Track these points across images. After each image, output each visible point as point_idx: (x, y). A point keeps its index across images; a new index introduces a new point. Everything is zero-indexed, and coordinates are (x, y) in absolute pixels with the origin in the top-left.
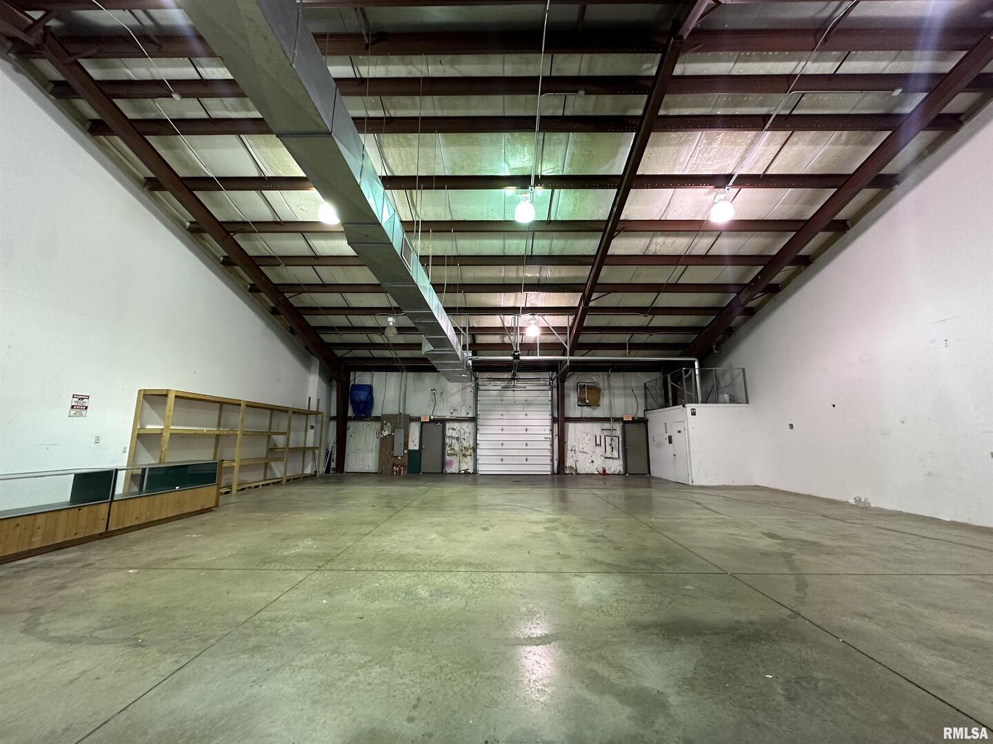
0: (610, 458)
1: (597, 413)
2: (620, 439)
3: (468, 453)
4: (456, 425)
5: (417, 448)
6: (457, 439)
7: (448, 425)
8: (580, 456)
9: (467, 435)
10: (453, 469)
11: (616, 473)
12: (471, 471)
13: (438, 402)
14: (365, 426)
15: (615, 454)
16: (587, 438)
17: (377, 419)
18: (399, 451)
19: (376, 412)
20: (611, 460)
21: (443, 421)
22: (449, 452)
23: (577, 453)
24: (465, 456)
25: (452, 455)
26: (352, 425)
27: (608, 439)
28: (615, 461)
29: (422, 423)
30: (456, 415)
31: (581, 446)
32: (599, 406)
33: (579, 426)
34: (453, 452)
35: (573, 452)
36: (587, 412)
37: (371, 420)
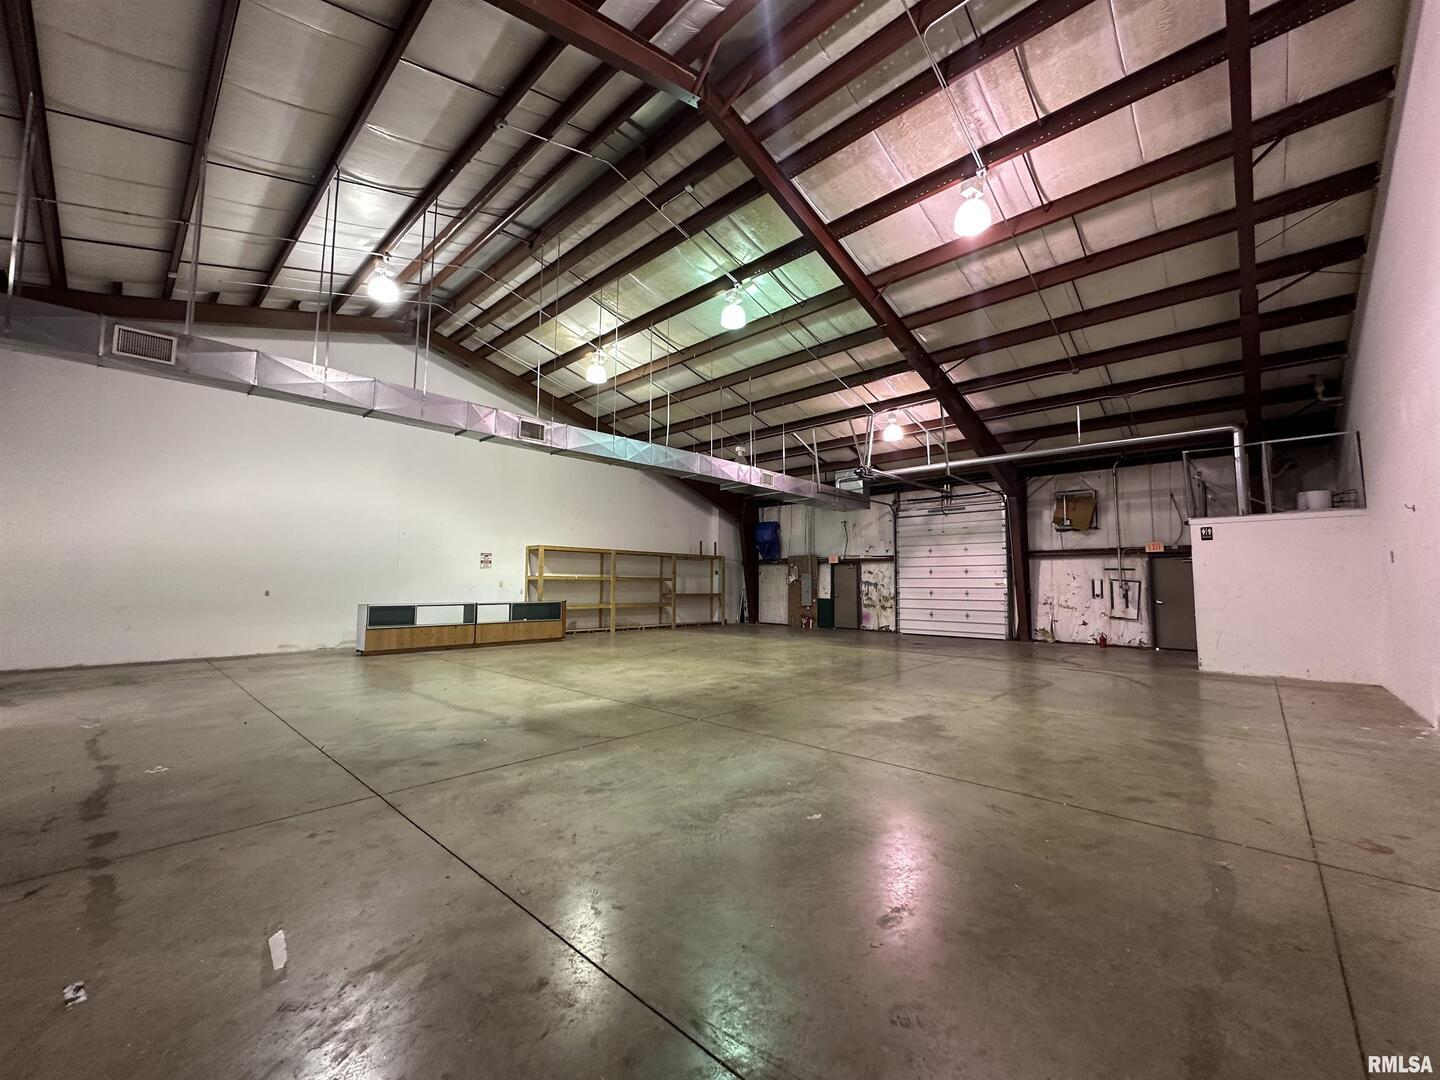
0: (1120, 618)
1: (1094, 541)
2: (1143, 586)
3: (888, 604)
4: (872, 567)
5: (828, 597)
6: (876, 585)
7: (864, 568)
8: (1061, 614)
9: (886, 580)
10: (872, 625)
11: (1136, 643)
12: (892, 628)
13: (851, 537)
14: (775, 571)
15: (1132, 612)
16: (1075, 584)
17: (785, 562)
18: (807, 600)
19: (785, 555)
20: (1122, 622)
21: (857, 563)
22: (866, 602)
23: (1056, 608)
24: (884, 608)
25: (869, 606)
26: (762, 568)
27: (1116, 585)
28: (1131, 624)
29: (833, 565)
30: (873, 553)
31: (1062, 597)
32: (1096, 528)
33: (1060, 564)
34: (870, 603)
35: (1048, 606)
36: (1073, 540)
37: (779, 563)
